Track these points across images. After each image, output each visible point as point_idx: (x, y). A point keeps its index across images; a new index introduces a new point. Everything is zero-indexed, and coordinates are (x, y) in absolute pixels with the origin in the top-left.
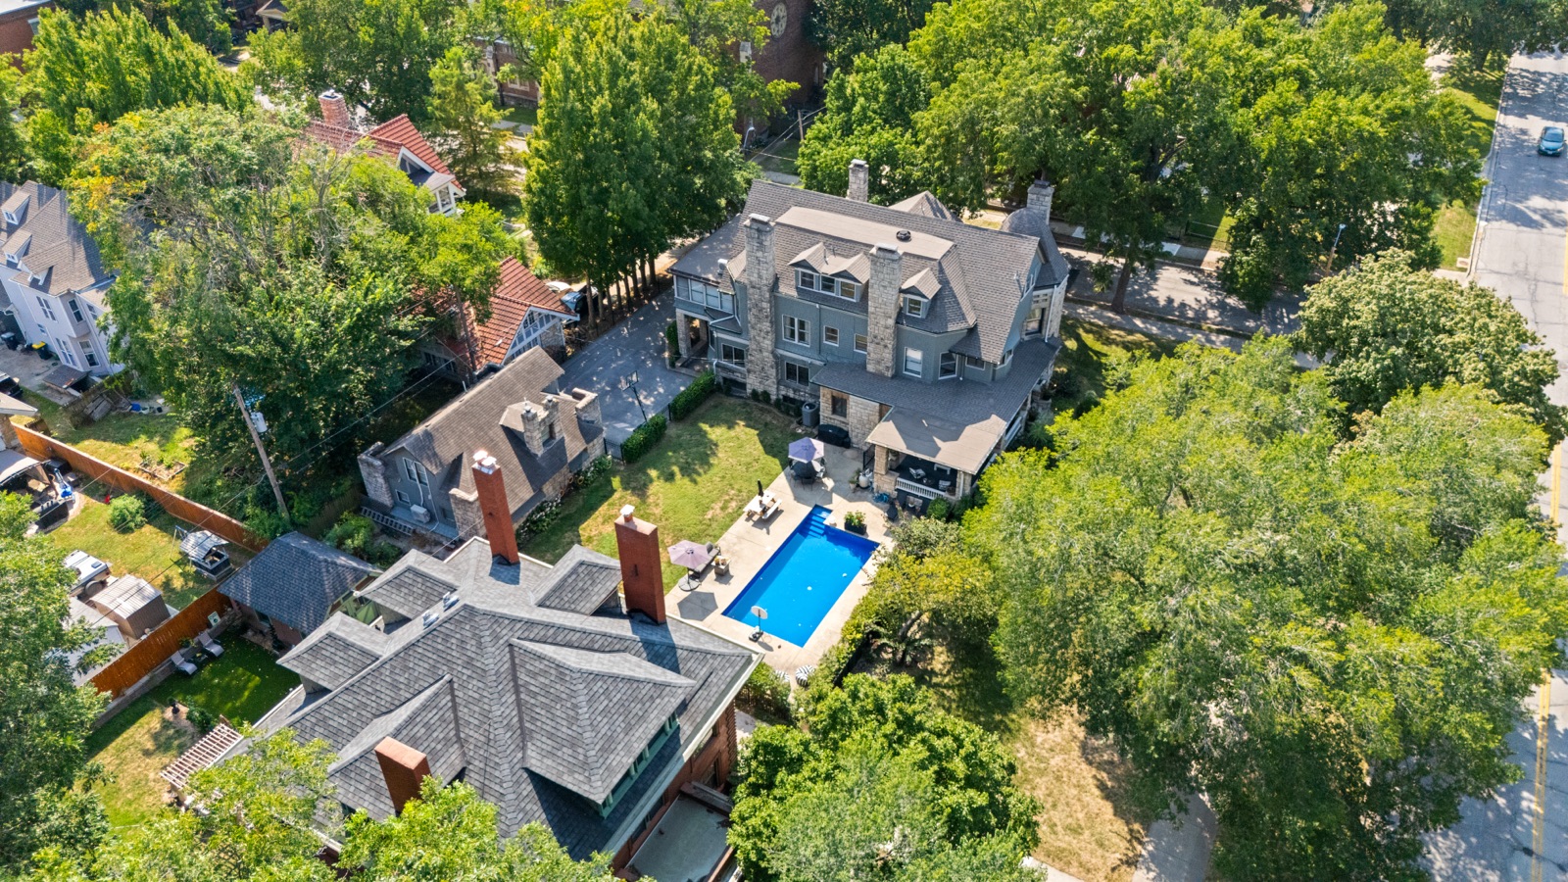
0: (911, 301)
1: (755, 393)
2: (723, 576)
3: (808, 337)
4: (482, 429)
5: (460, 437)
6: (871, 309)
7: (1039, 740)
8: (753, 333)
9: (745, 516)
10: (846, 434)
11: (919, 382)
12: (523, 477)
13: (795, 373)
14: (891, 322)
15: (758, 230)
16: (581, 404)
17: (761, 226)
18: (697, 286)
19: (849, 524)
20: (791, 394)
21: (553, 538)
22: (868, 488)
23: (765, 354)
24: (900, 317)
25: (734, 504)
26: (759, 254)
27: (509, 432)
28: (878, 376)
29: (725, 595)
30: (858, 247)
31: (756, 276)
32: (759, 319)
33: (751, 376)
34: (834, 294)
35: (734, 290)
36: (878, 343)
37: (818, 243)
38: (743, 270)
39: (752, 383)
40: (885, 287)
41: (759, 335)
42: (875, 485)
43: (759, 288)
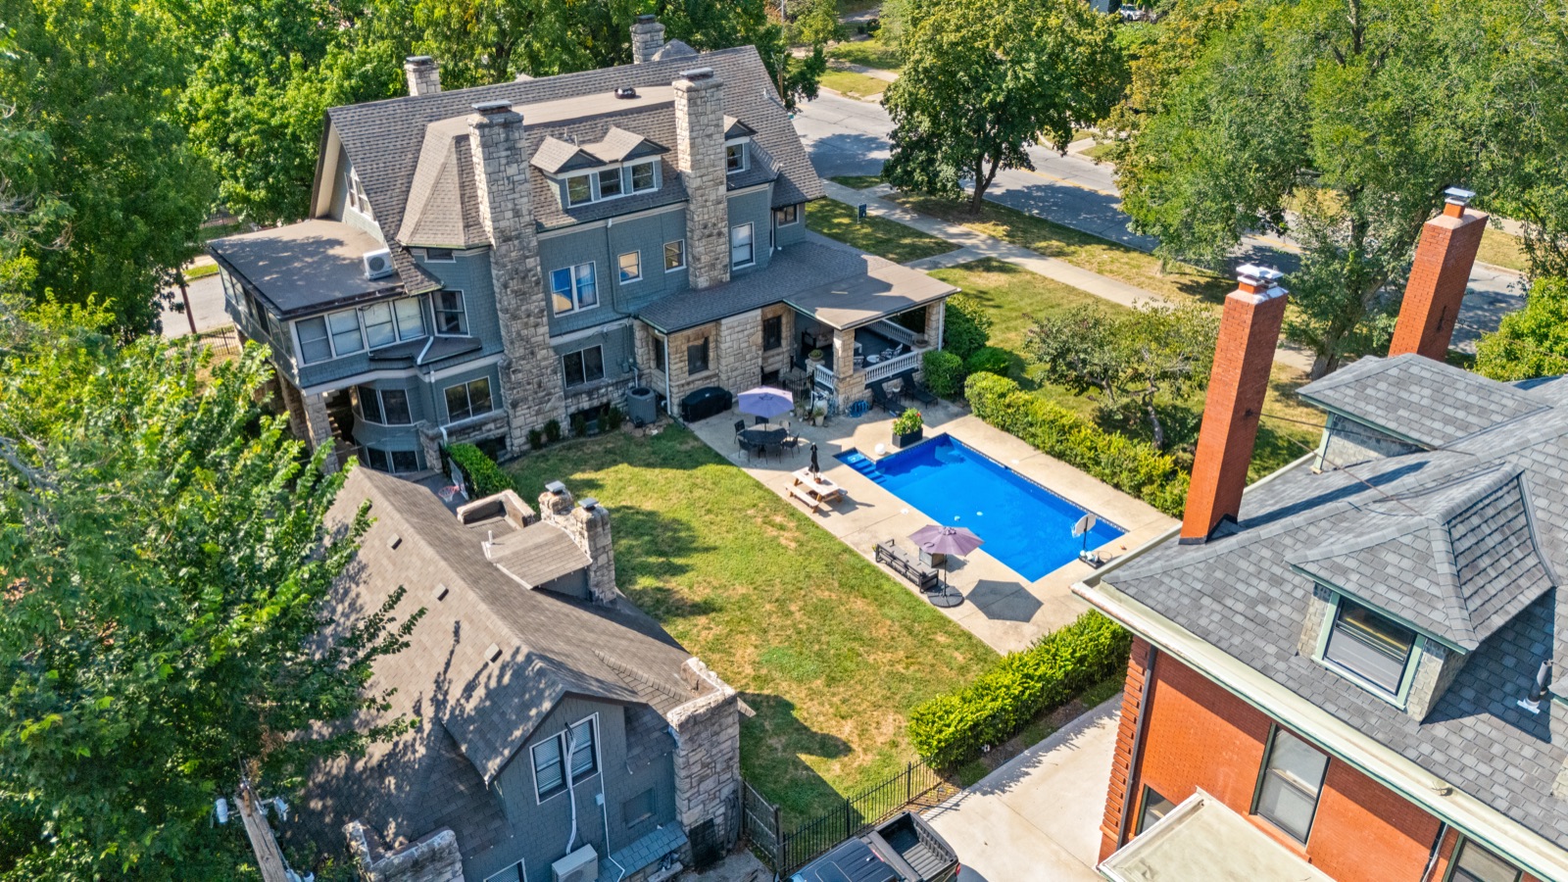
0: (735, 148)
1: (534, 437)
9: (817, 518)
11: (755, 270)
13: (579, 366)
14: (724, 192)
15: (506, 125)
17: (508, 116)
19: (901, 441)
23: (541, 355)
26: (512, 170)
28: (717, 287)
29: (988, 568)
31: (509, 214)
32: (522, 295)
33: (520, 411)
34: (622, 195)
35: (438, 281)
36: (709, 236)
37: (542, 139)
38: (467, 226)
39: (523, 423)
40: (709, 136)
41: (526, 326)
42: (840, 400)
43: (518, 237)
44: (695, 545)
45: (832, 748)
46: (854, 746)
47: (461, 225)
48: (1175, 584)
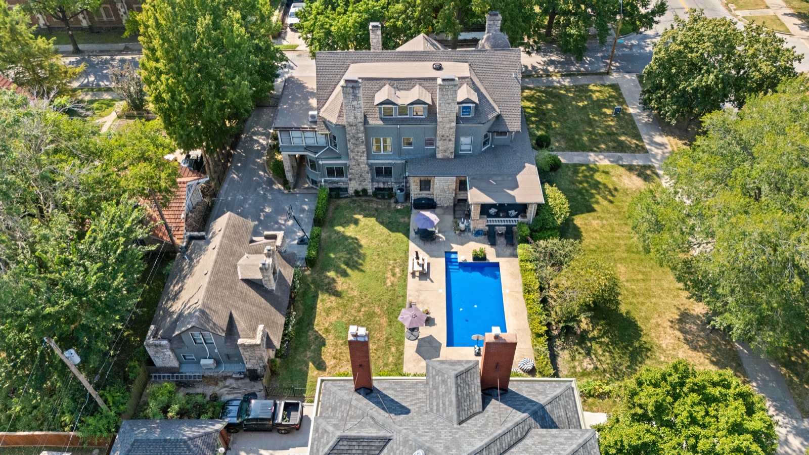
0: (464, 108)
1: (357, 192)
2: (429, 322)
3: (389, 149)
4: (231, 288)
5: (223, 301)
6: (439, 120)
7: (664, 346)
8: (351, 155)
9: (410, 276)
10: (432, 200)
11: (471, 155)
12: (273, 310)
13: (381, 172)
14: (454, 124)
15: (353, 87)
16: (279, 242)
17: (355, 84)
18: (294, 134)
19: (476, 258)
20: (381, 186)
21: (303, 340)
22: (467, 229)
23: (362, 166)
24: (458, 120)
25: (397, 270)
26: (355, 103)
27: (250, 282)
28: (446, 160)
29: (439, 332)
30: (413, 82)
31: (352, 118)
32: (356, 145)
33: (352, 182)
34: (408, 116)
35: (329, 130)
36: (445, 140)
37: (385, 85)
38: (339, 116)
39: (353, 187)
40: (449, 103)
41: (357, 155)
42: (472, 227)
43: (355, 126)
44: (360, 267)
45: (321, 366)
46: (327, 370)
47: (337, 115)
48: (332, 398)
